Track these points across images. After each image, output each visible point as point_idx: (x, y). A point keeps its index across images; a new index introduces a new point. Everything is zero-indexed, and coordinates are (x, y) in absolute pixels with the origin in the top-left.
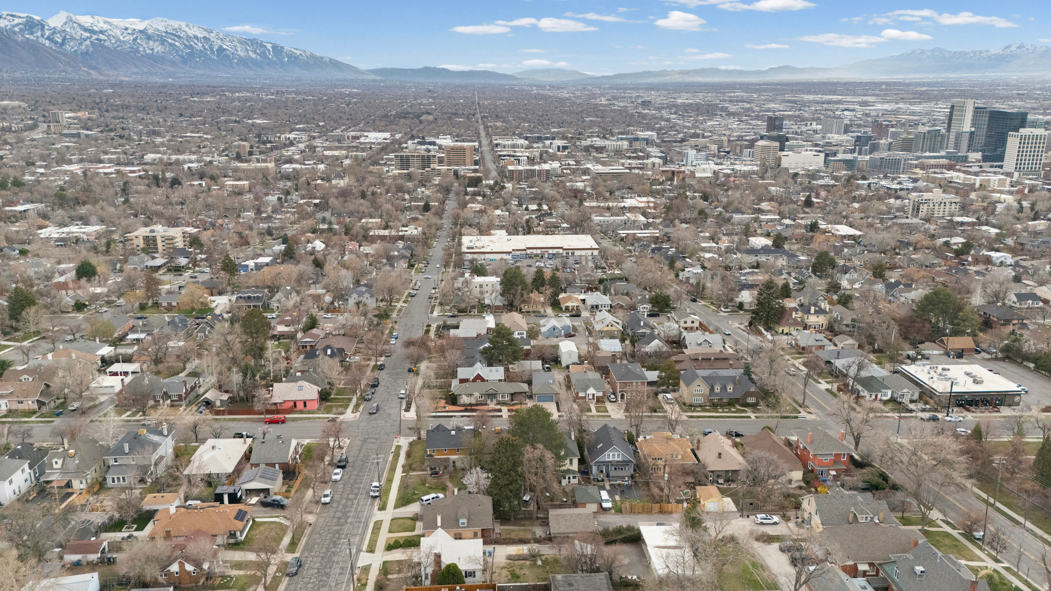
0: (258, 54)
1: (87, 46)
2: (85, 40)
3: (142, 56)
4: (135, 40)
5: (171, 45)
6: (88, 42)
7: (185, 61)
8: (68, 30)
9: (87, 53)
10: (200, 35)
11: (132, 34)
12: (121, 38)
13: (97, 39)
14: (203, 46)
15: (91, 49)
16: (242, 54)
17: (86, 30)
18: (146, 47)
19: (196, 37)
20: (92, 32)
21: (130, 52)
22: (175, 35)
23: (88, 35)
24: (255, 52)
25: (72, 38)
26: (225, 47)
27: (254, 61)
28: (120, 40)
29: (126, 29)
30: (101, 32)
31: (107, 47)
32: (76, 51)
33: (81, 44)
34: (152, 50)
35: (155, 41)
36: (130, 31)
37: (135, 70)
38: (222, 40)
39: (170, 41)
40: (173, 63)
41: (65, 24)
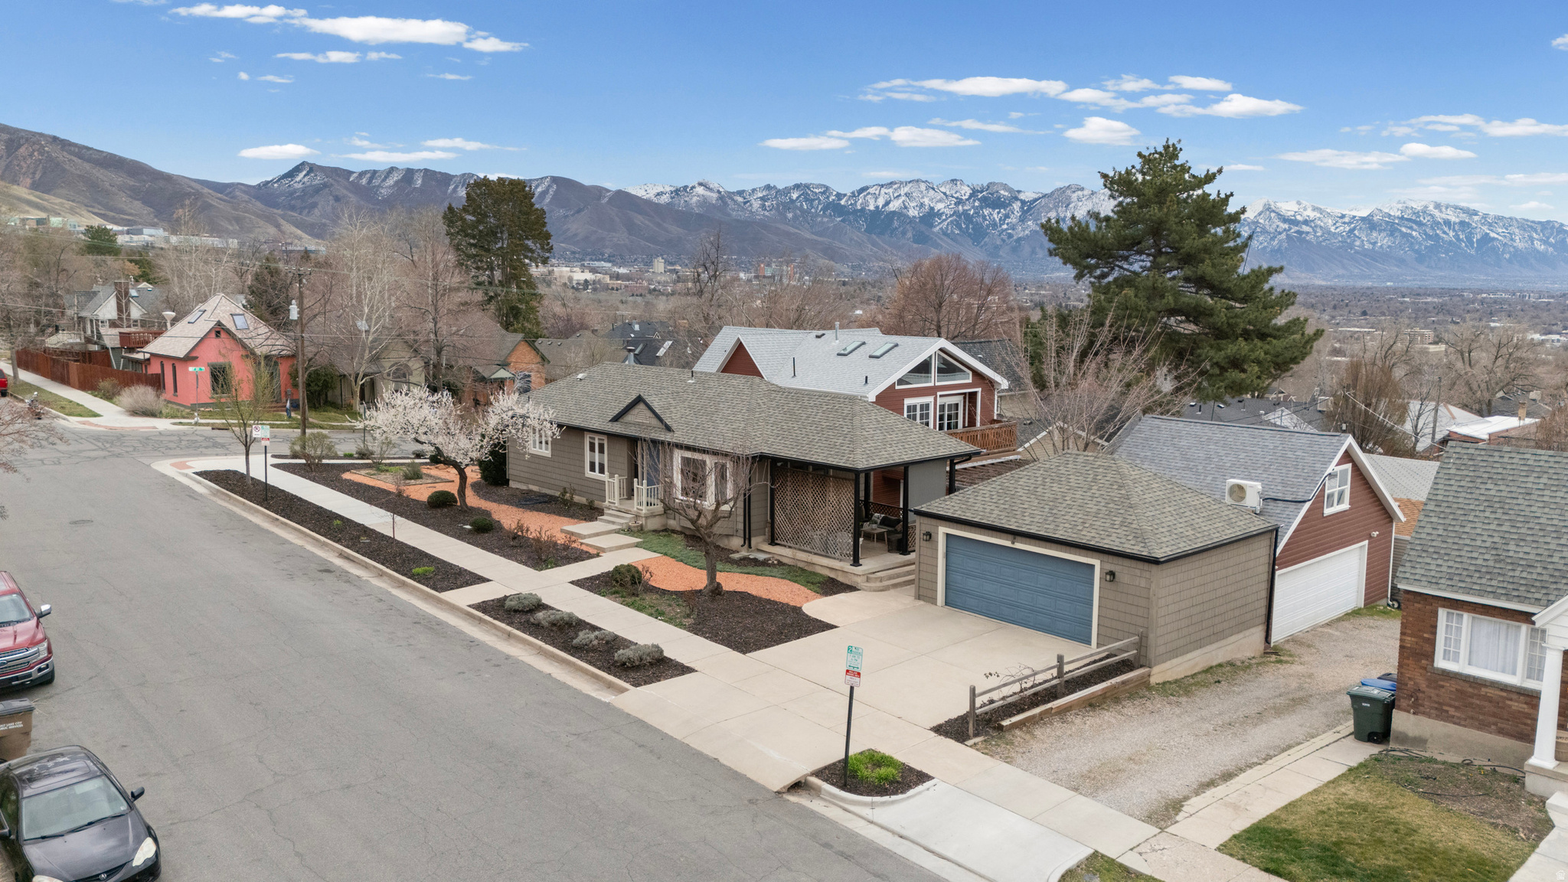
0: (1550, 245)
1: (1280, 241)
2: (1280, 233)
3: (1357, 252)
4: (1352, 231)
5: (1404, 235)
6: (1283, 236)
7: (1420, 258)
8: (1261, 221)
9: (1279, 250)
10: (1453, 219)
11: (1350, 223)
12: (1333, 229)
13: (1297, 232)
14: (1457, 236)
15: (1285, 245)
16: (1519, 244)
17: (1285, 220)
18: (1364, 240)
19: (1447, 223)
20: (1295, 222)
21: (1340, 247)
22: (1414, 222)
23: (1286, 226)
24: (1545, 242)
25: (1264, 231)
26: (1493, 235)
27: (1542, 257)
28: (1329, 232)
29: (1343, 216)
30: (1306, 222)
31: (1309, 242)
32: (1265, 248)
33: (1273, 239)
34: (1374, 243)
35: (1380, 231)
36: (1346, 220)
37: (1341, 272)
38: (1490, 225)
39: (1404, 230)
40: (1401, 262)
41: (1260, 214)
